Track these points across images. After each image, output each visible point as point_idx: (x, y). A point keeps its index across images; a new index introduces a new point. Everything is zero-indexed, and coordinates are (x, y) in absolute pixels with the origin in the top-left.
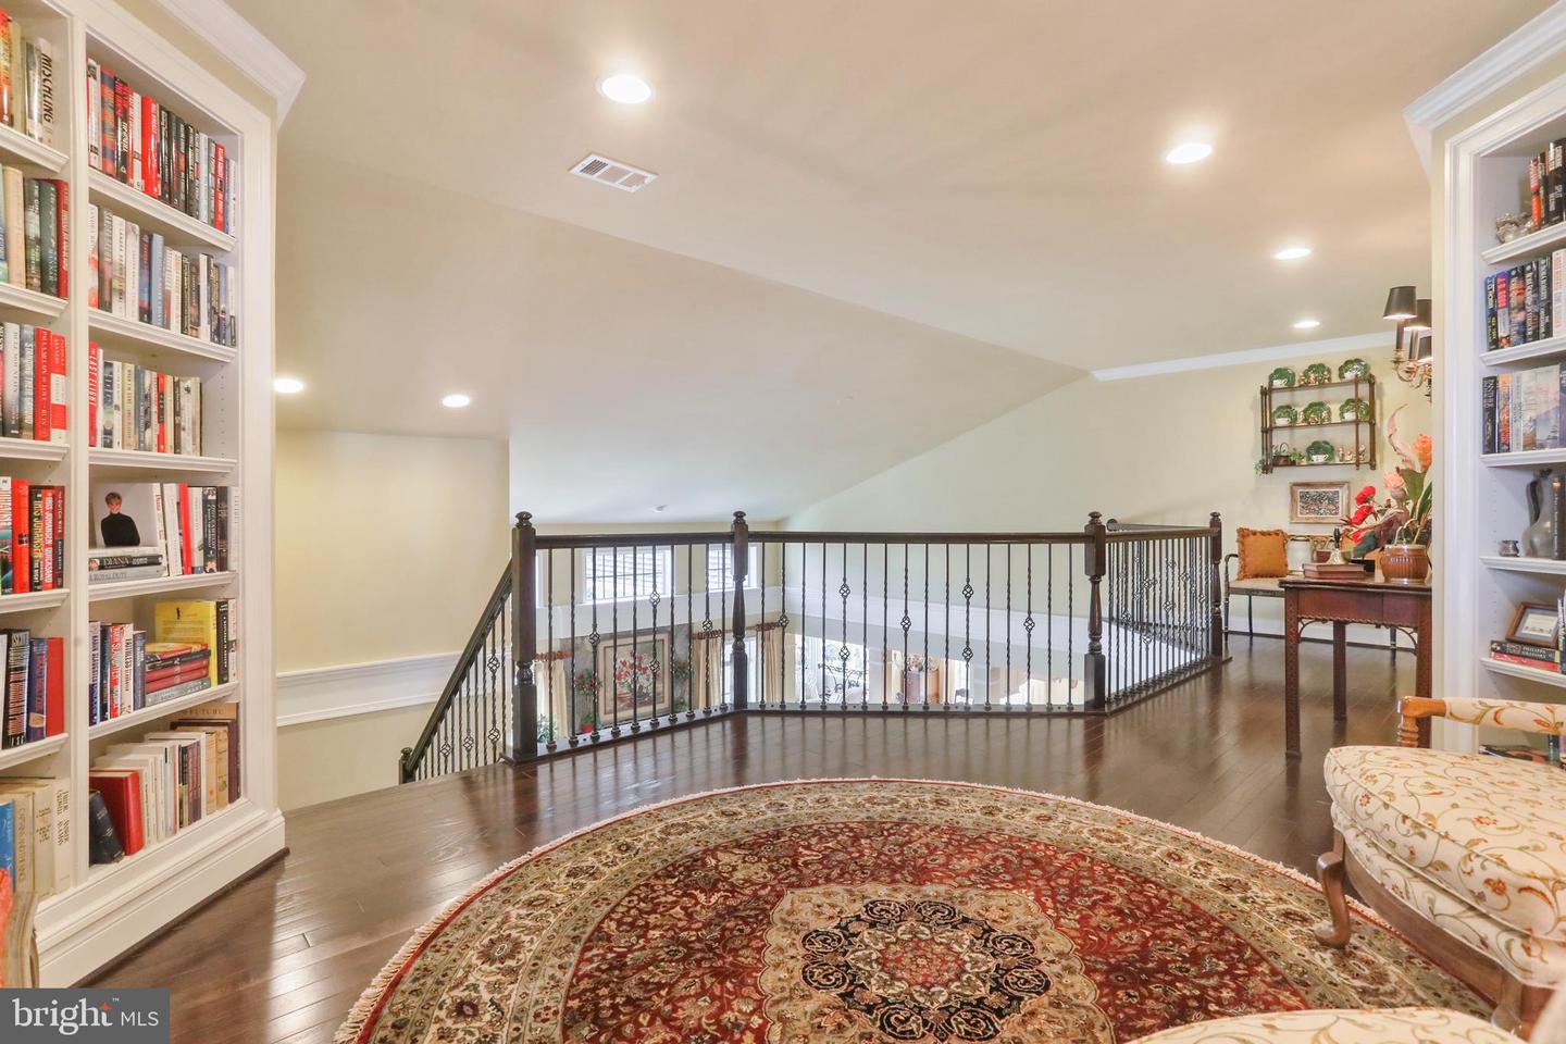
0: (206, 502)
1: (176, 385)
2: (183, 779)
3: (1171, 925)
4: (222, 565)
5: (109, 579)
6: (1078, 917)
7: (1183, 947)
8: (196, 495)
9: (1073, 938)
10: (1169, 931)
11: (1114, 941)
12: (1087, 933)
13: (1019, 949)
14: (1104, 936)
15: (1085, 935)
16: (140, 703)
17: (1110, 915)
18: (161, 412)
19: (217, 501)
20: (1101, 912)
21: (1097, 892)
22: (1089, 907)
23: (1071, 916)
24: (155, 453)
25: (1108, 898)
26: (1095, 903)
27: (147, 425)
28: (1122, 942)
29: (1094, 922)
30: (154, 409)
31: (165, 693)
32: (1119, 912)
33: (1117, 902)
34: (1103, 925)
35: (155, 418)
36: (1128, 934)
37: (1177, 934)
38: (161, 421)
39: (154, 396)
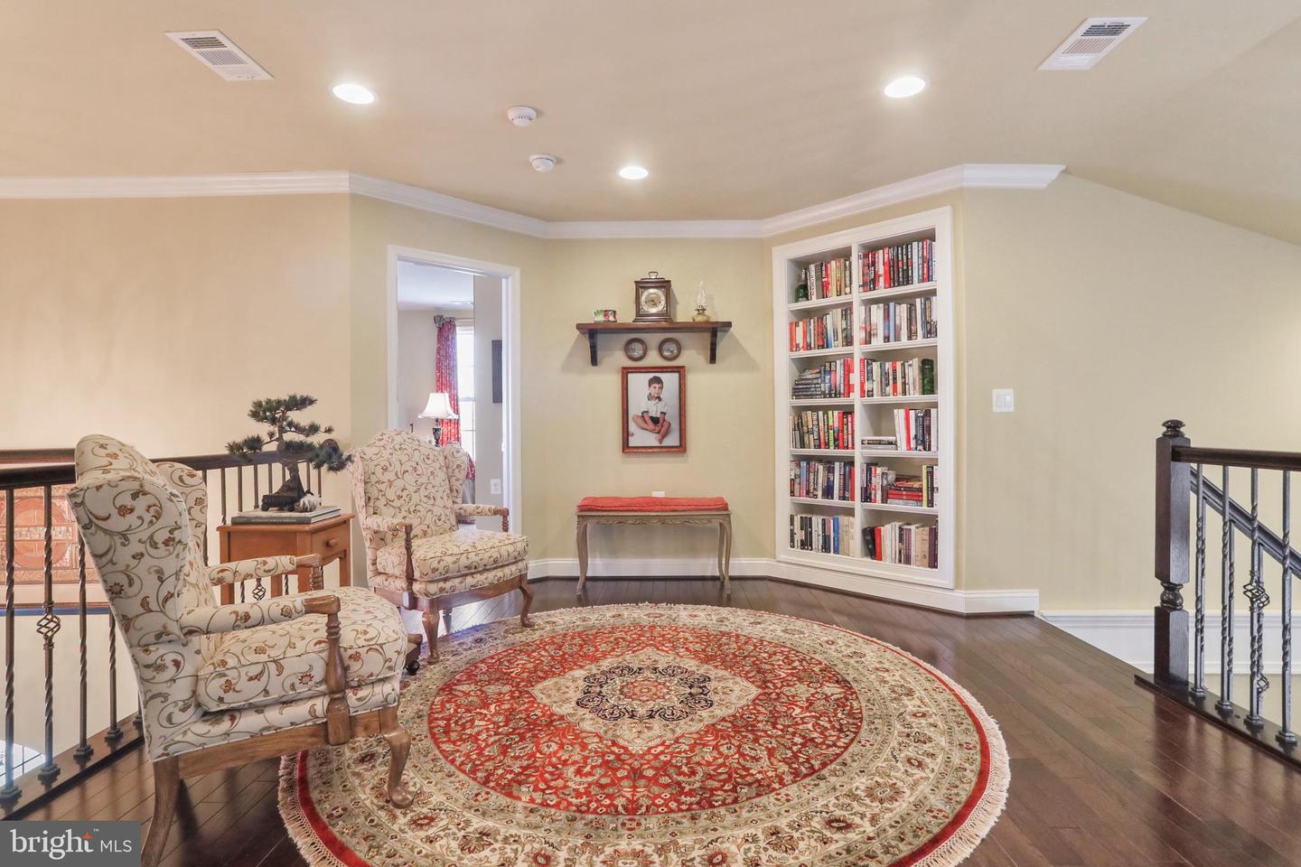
0: (917, 417)
1: (903, 365)
2: (901, 541)
3: (525, 768)
4: (927, 447)
5: (871, 448)
6: (590, 747)
7: (512, 754)
8: (912, 413)
9: (582, 732)
10: (525, 763)
11: (557, 739)
12: (576, 738)
13: (606, 714)
14: (565, 741)
15: (577, 736)
16: (884, 501)
17: (570, 757)
18: (895, 379)
19: (923, 417)
20: (577, 758)
21: (590, 774)
22: (587, 758)
23: (594, 745)
24: (892, 397)
25: (579, 772)
26: (586, 764)
27: (888, 385)
28: (552, 741)
29: (578, 749)
30: (891, 377)
31: (896, 501)
32: (565, 763)
33: (570, 771)
34: (570, 748)
35: (891, 382)
36: (551, 750)
37: (518, 763)
38: (895, 383)
39: (891, 372)
